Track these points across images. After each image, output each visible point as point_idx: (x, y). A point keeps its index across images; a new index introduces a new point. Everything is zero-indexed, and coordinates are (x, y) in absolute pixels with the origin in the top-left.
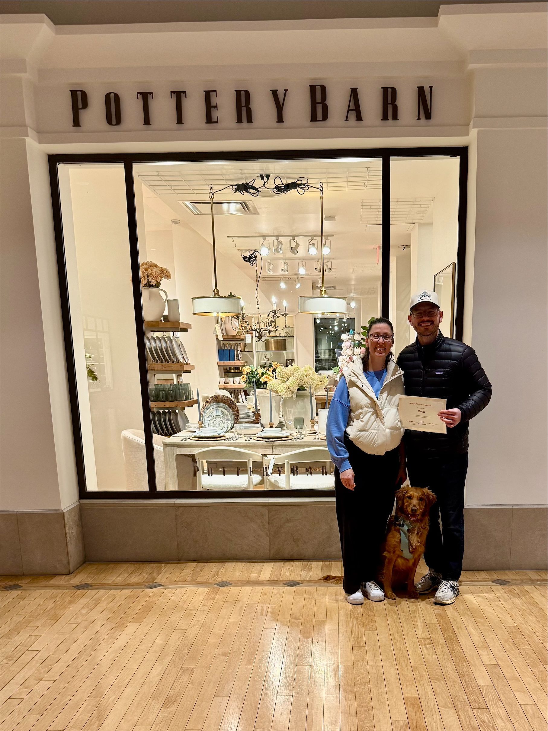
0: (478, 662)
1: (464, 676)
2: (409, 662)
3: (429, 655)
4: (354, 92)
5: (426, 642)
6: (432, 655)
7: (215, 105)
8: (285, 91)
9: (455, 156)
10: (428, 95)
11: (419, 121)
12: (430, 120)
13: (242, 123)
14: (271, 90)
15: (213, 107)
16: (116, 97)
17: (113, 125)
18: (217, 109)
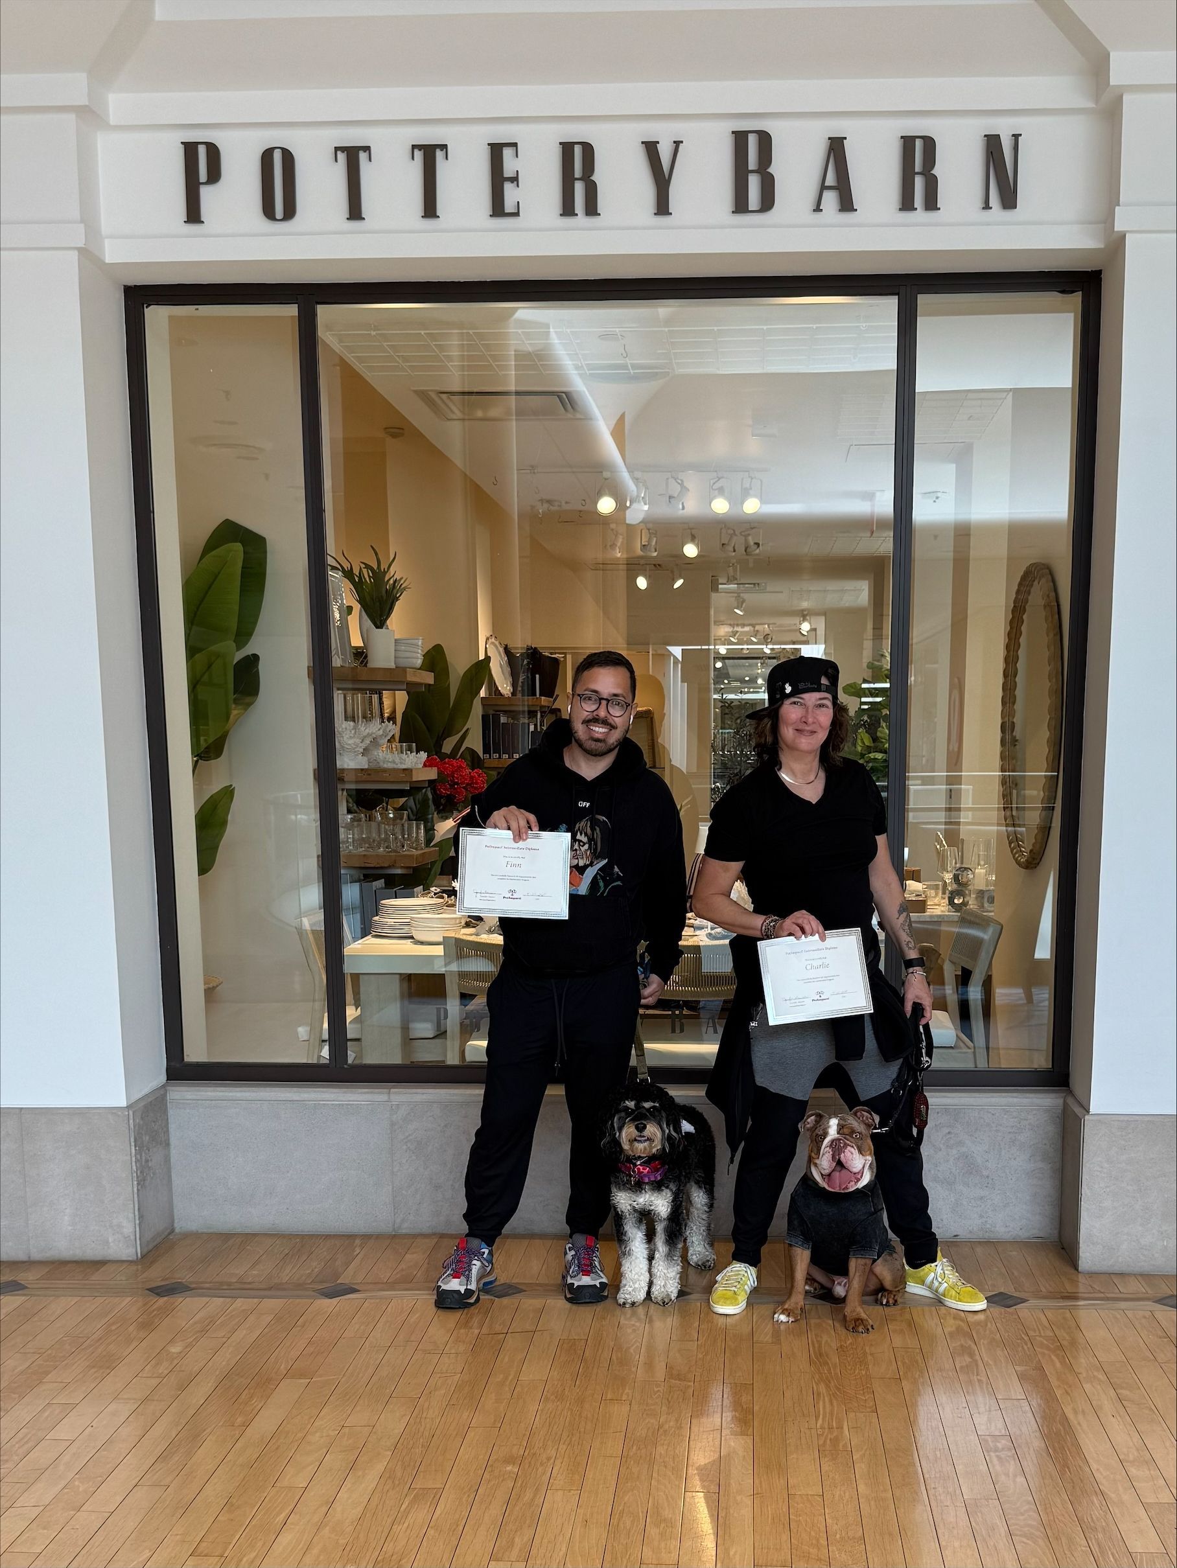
0: (1128, 1497)
1: (1095, 1529)
2: (958, 1492)
3: (1007, 1475)
4: (836, 148)
5: (998, 1444)
6: (1015, 1476)
7: (513, 176)
8: (677, 144)
9: (1073, 291)
10: (1009, 154)
11: (987, 212)
12: (1013, 210)
13: (575, 214)
14: (644, 143)
15: (508, 179)
16: (287, 157)
17: (277, 220)
18: (518, 185)
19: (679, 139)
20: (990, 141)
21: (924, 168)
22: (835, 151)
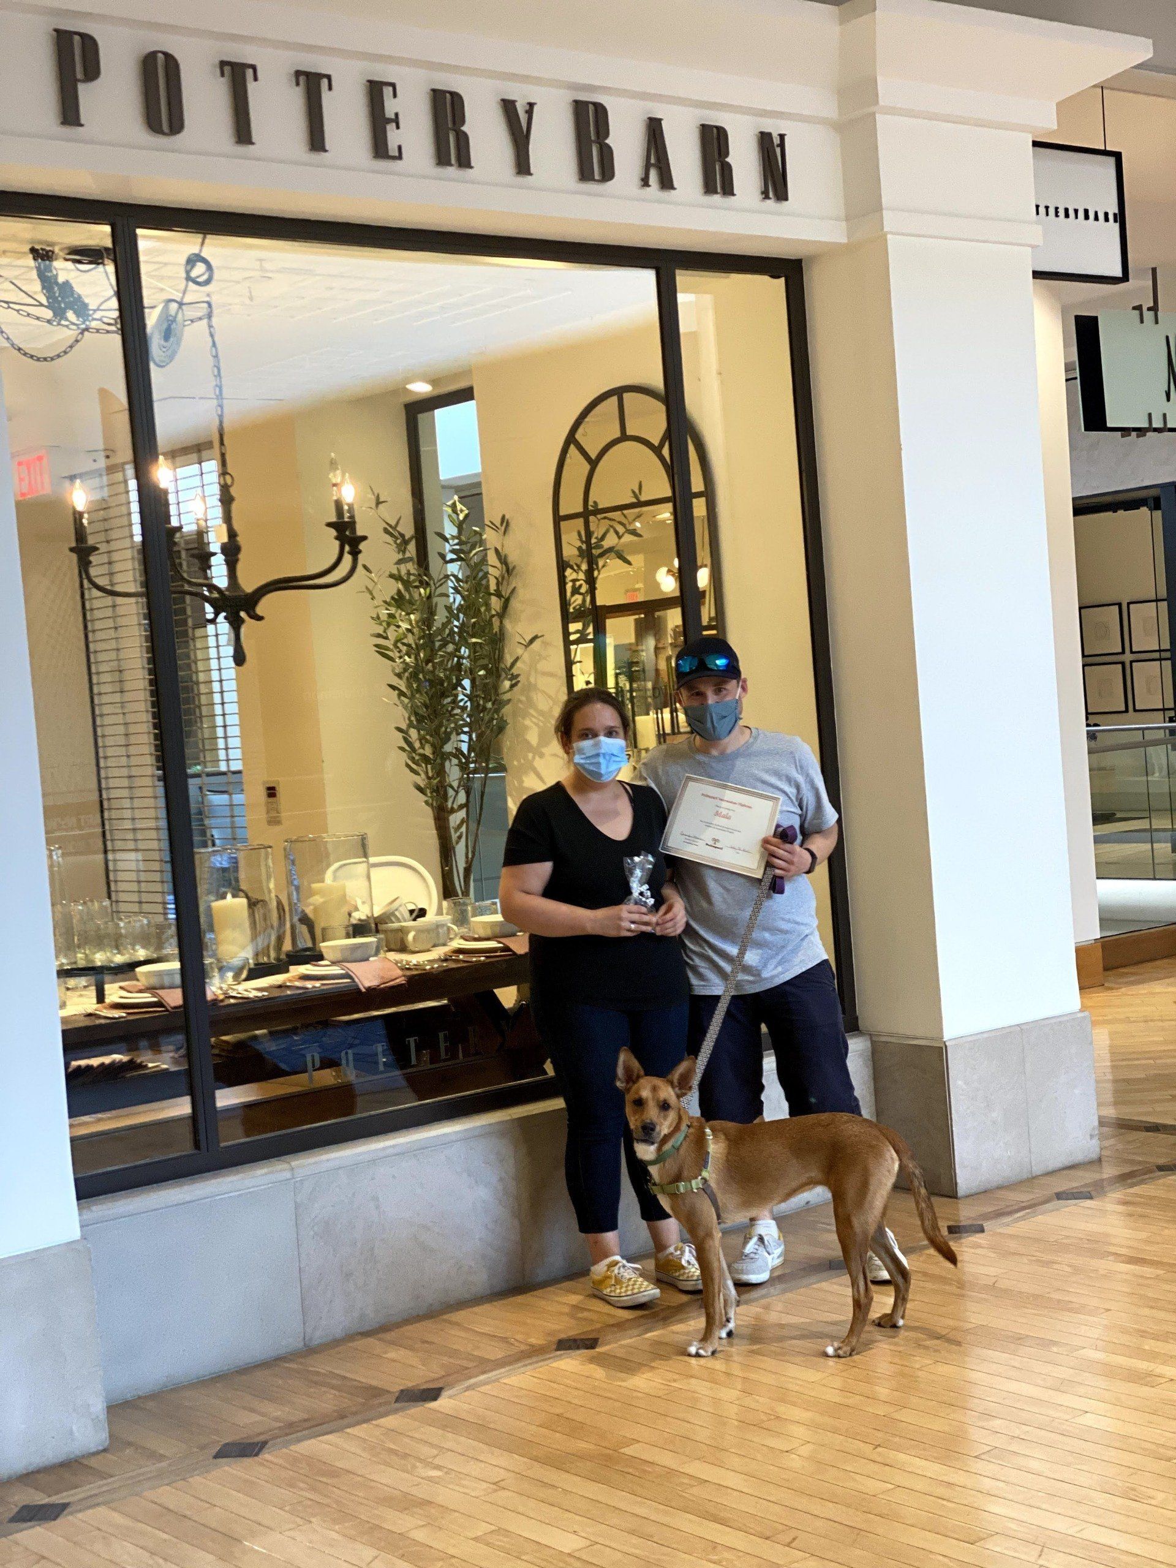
7: (393, 117)
8: (531, 105)
9: (779, 277)
10: (778, 150)
11: (768, 201)
12: (785, 203)
13: (451, 165)
14: (503, 100)
15: (389, 121)
16: (172, 64)
17: (164, 134)
18: (398, 127)
19: (532, 101)
20: (765, 139)
21: (720, 154)
22: (654, 130)
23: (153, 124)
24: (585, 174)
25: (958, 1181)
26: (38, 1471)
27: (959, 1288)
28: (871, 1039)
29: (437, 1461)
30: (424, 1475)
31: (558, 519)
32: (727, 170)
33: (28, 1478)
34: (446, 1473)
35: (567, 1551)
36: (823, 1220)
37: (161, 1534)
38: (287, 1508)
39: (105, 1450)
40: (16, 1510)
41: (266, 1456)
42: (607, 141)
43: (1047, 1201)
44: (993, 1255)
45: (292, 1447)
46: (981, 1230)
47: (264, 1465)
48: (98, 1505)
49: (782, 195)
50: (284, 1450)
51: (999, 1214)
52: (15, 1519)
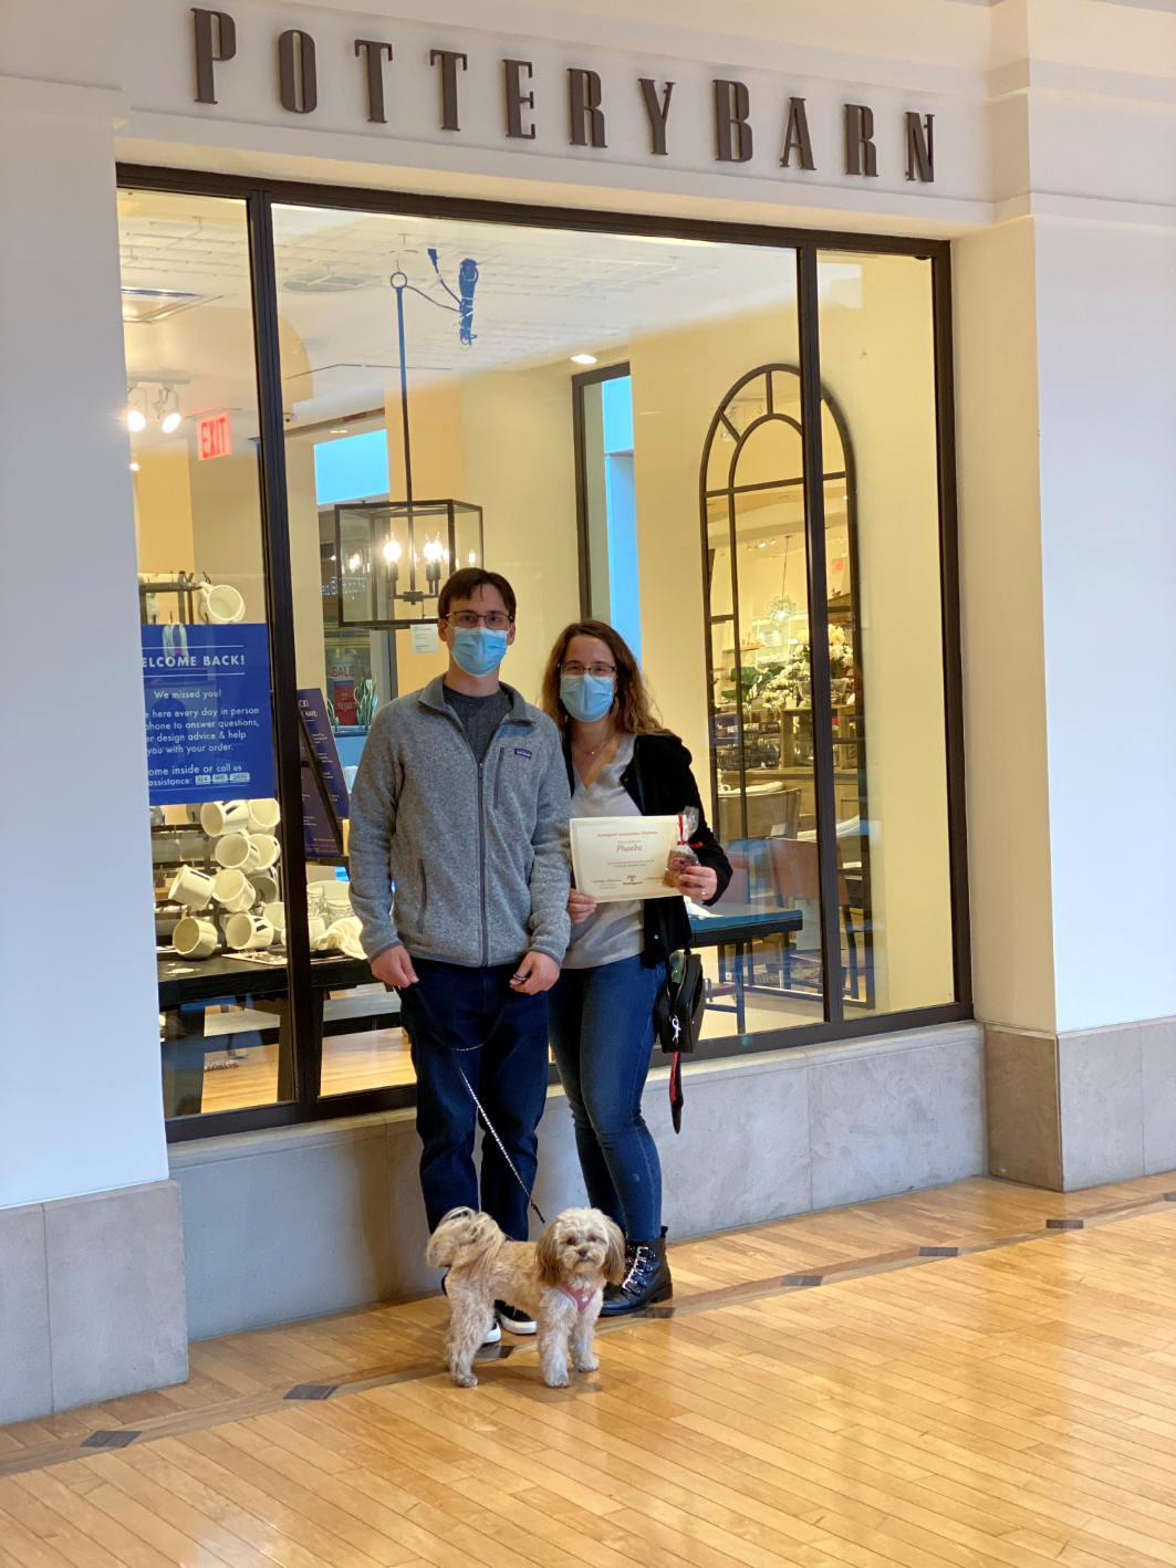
7: (528, 96)
8: (670, 85)
9: (925, 258)
10: (925, 132)
11: (911, 182)
12: (930, 184)
13: (585, 144)
14: (640, 80)
15: (524, 100)
16: (307, 43)
17: (297, 112)
18: (532, 106)
19: (672, 81)
20: (912, 119)
21: (864, 136)
22: (796, 110)
23: (286, 102)
24: (722, 153)
25: (1065, 1175)
26: (119, 1399)
27: (1043, 1282)
28: (985, 1028)
29: (493, 1418)
30: (478, 1429)
31: (704, 495)
32: (870, 152)
33: (108, 1405)
34: (501, 1429)
35: (599, 1513)
36: (927, 1207)
37: (218, 1467)
38: (343, 1451)
39: (184, 1383)
40: (89, 1434)
41: (334, 1400)
42: (746, 121)
43: (1155, 1200)
44: (1086, 1252)
45: (361, 1394)
46: (1080, 1226)
47: (331, 1409)
48: (168, 1435)
49: (927, 176)
50: (353, 1396)
51: (1102, 1211)
52: (85, 1444)
